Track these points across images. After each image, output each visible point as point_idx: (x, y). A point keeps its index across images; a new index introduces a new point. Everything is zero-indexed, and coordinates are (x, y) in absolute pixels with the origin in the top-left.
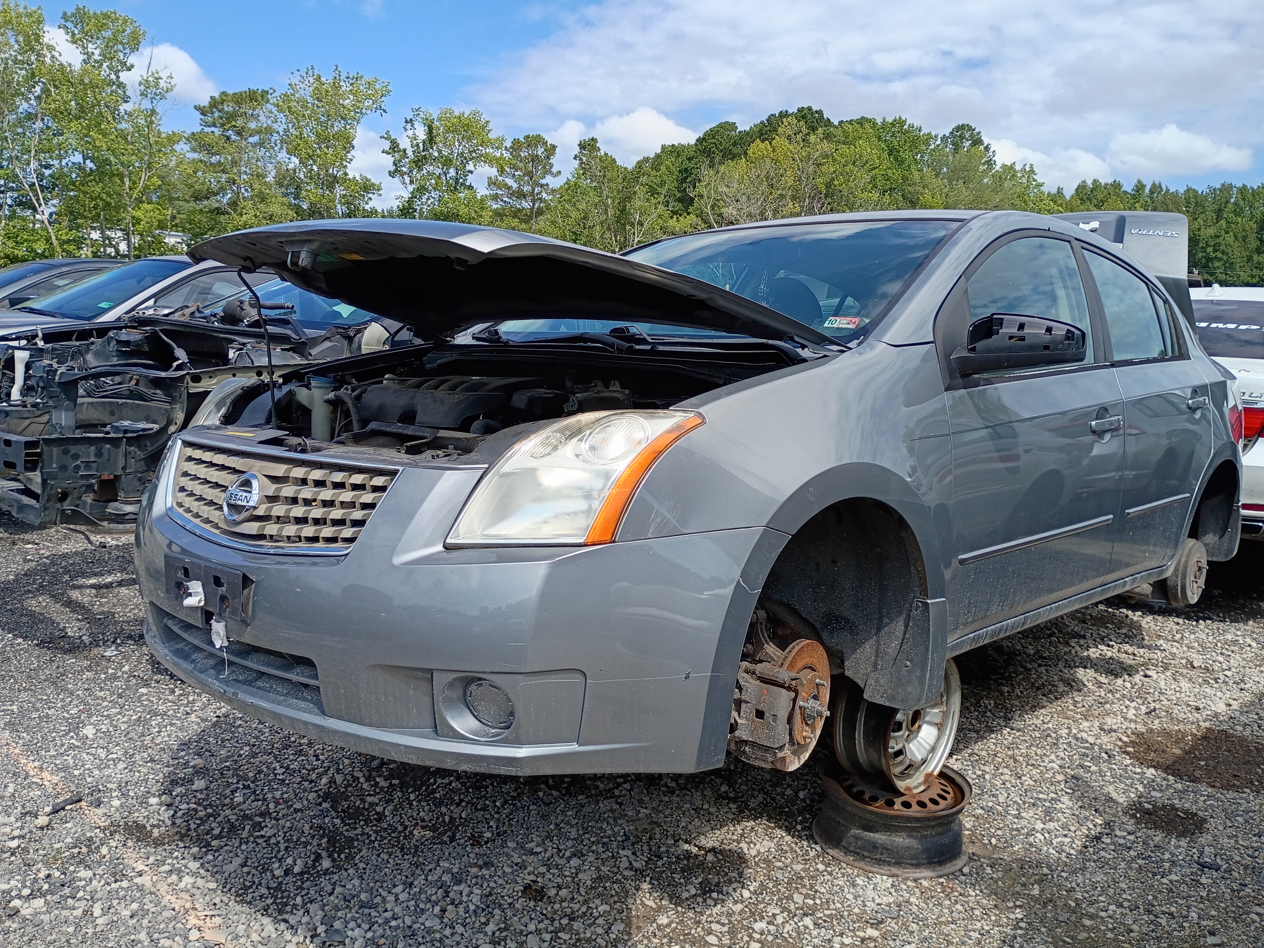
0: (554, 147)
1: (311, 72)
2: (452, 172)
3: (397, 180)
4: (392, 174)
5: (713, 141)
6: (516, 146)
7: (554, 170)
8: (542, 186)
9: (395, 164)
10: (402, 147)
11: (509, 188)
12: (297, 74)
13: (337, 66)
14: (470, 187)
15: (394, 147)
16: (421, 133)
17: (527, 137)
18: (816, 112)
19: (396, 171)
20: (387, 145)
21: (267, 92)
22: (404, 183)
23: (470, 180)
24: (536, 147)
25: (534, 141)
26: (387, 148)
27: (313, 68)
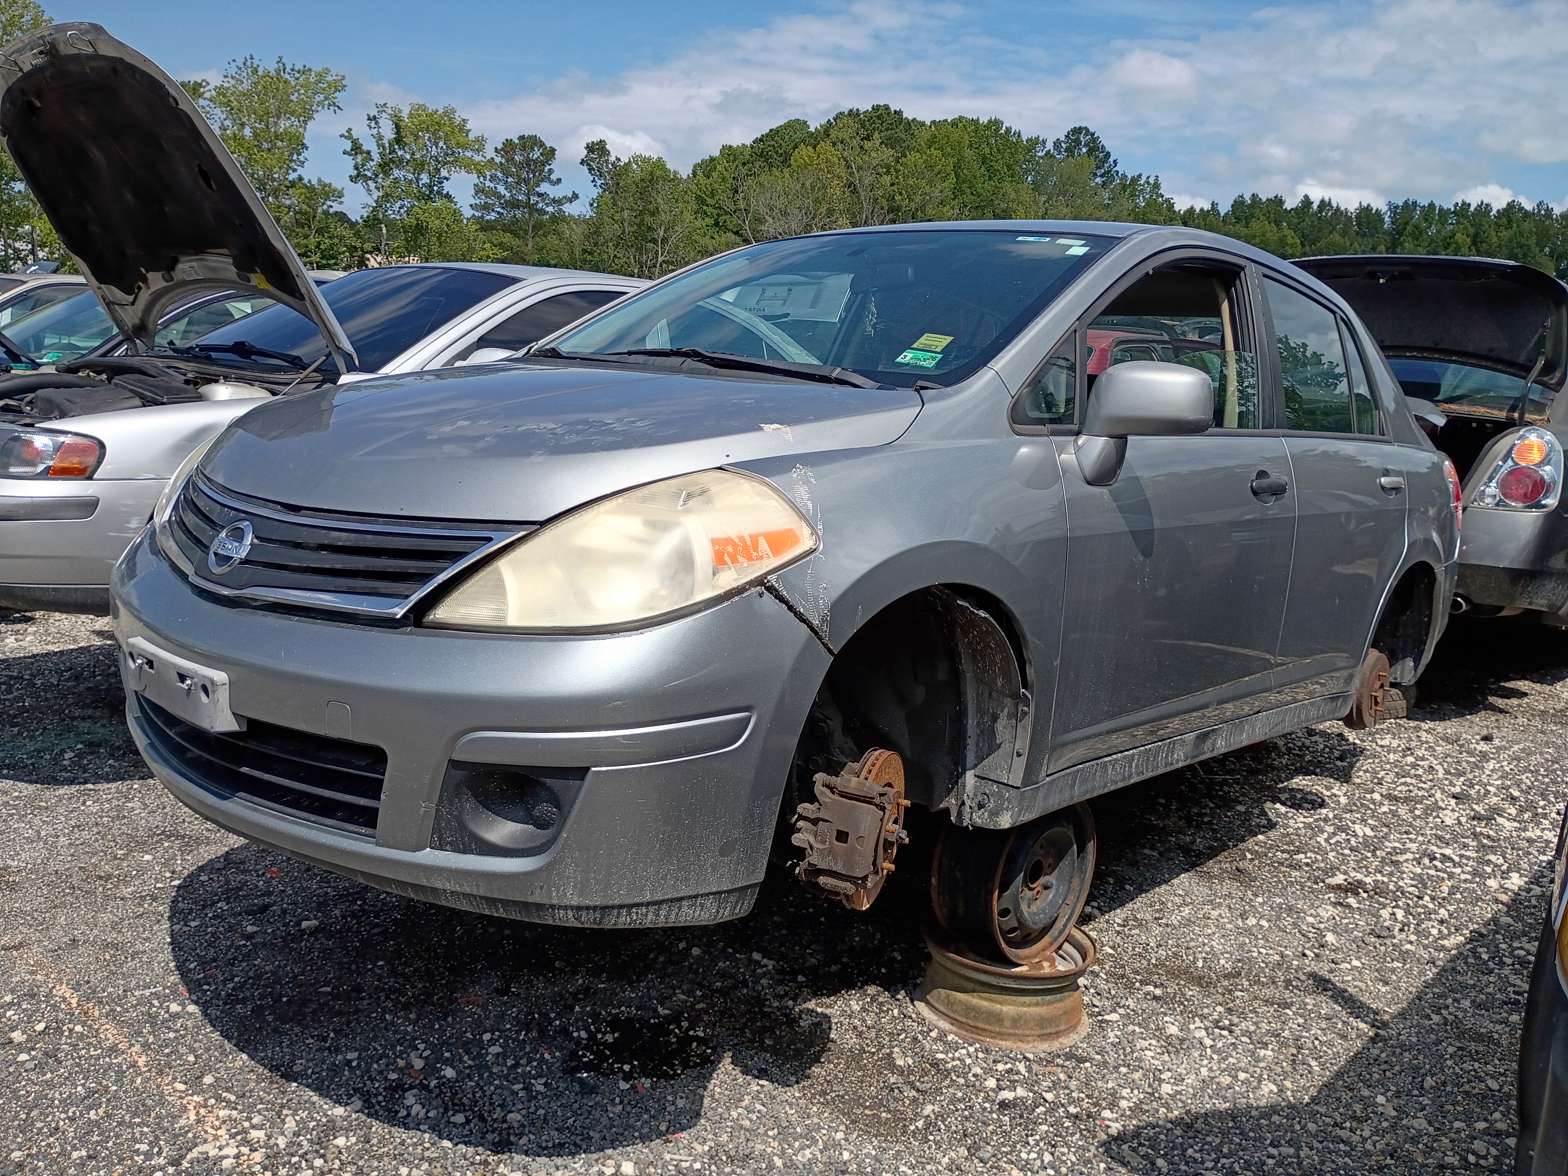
0: (553, 150)
1: (249, 63)
2: (425, 178)
3: (359, 186)
4: (354, 179)
5: (772, 143)
6: (508, 147)
7: (553, 177)
8: (540, 195)
9: (356, 168)
10: (365, 148)
11: (500, 196)
12: (233, 64)
13: (281, 58)
14: (448, 196)
15: (356, 148)
16: (388, 133)
17: (522, 138)
18: (895, 112)
19: (358, 175)
20: (348, 145)
21: (200, 85)
22: (369, 190)
23: (447, 187)
24: (533, 149)
25: (529, 142)
26: (349, 149)
27: (252, 58)
